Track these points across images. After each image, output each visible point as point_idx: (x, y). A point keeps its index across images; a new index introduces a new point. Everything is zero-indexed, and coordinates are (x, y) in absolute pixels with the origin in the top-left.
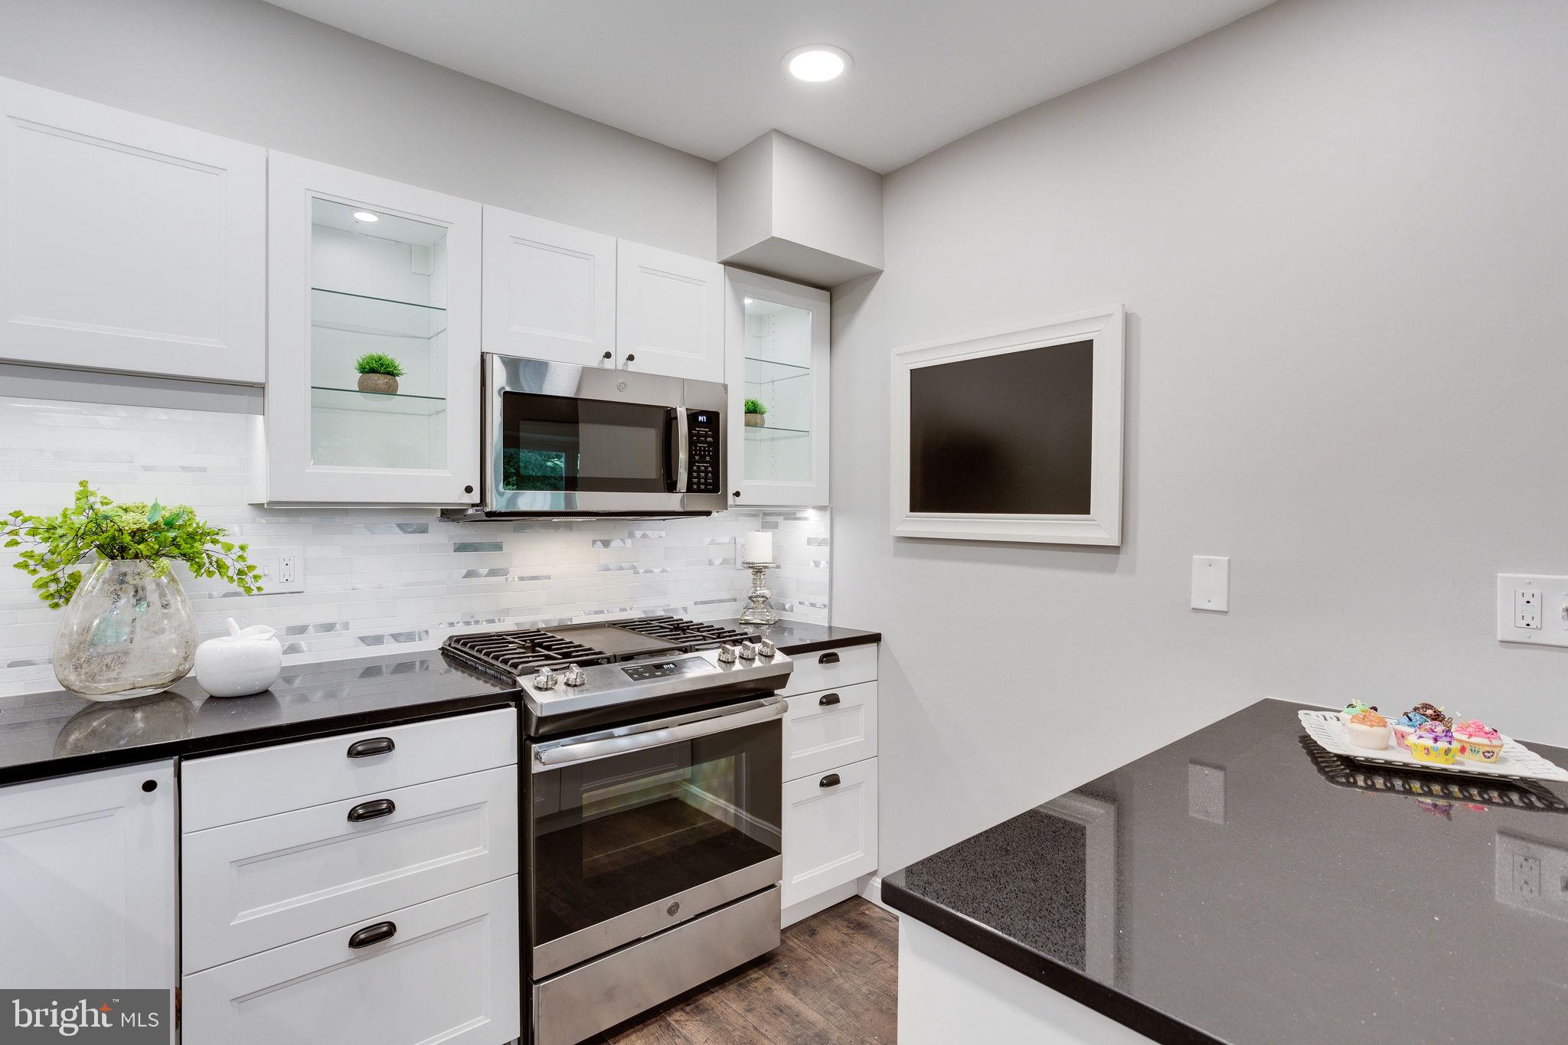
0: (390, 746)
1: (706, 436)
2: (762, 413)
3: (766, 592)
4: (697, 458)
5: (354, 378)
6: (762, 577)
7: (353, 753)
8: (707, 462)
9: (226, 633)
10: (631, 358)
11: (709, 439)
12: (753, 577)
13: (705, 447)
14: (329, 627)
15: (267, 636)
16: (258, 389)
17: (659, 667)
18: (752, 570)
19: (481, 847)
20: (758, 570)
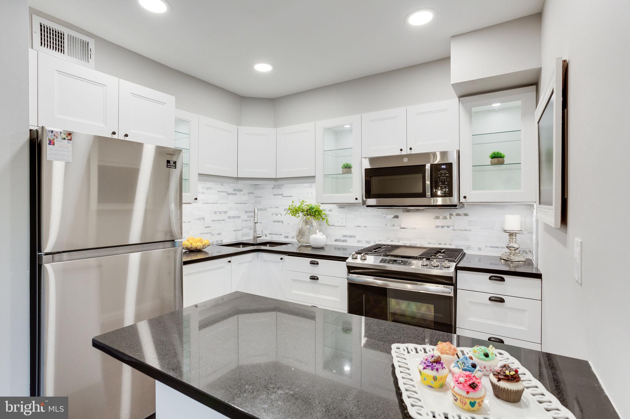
0: (318, 264)
1: (445, 174)
2: (503, 157)
3: (516, 246)
4: (440, 183)
5: (340, 171)
6: (514, 238)
7: (312, 263)
8: (446, 185)
9: (316, 233)
10: (411, 149)
11: (447, 175)
12: (509, 237)
13: (444, 179)
14: (351, 237)
15: (321, 235)
16: (314, 177)
17: (395, 261)
18: (508, 234)
19: (338, 298)
20: (511, 234)
